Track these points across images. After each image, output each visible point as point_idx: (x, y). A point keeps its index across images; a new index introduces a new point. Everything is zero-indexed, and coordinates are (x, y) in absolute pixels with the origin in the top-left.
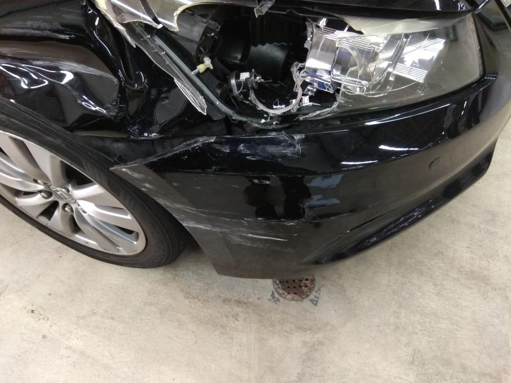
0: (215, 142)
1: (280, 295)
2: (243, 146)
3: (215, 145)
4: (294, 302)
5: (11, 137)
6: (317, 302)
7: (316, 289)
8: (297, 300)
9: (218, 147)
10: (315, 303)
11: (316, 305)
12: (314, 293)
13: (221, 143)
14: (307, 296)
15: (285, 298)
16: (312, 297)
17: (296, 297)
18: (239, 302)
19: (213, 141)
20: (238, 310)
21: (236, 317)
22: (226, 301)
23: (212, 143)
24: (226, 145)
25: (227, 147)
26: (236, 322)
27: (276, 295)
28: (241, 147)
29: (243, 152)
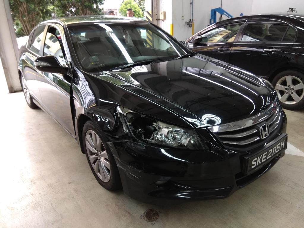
1: (143, 217)
4: (146, 221)
5: (95, 134)
6: (153, 224)
7: (156, 221)
8: (147, 221)
9: (128, 143)
10: (152, 224)
11: (152, 225)
12: (155, 222)
14: (152, 221)
15: (144, 219)
16: (153, 222)
17: (148, 220)
18: (129, 213)
20: (127, 215)
21: (125, 216)
22: (126, 211)
23: (127, 141)
26: (124, 218)
27: (142, 217)
29: (132, 146)
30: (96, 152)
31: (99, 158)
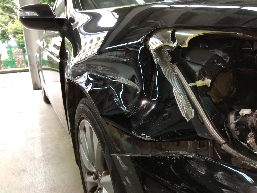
0: (192, 159)
2: (221, 174)
3: (192, 161)
9: (194, 165)
13: (198, 162)
19: (191, 156)
23: (189, 158)
24: (204, 166)
25: (204, 169)
28: (219, 175)
29: (220, 181)
30: (94, 170)
31: (99, 187)
